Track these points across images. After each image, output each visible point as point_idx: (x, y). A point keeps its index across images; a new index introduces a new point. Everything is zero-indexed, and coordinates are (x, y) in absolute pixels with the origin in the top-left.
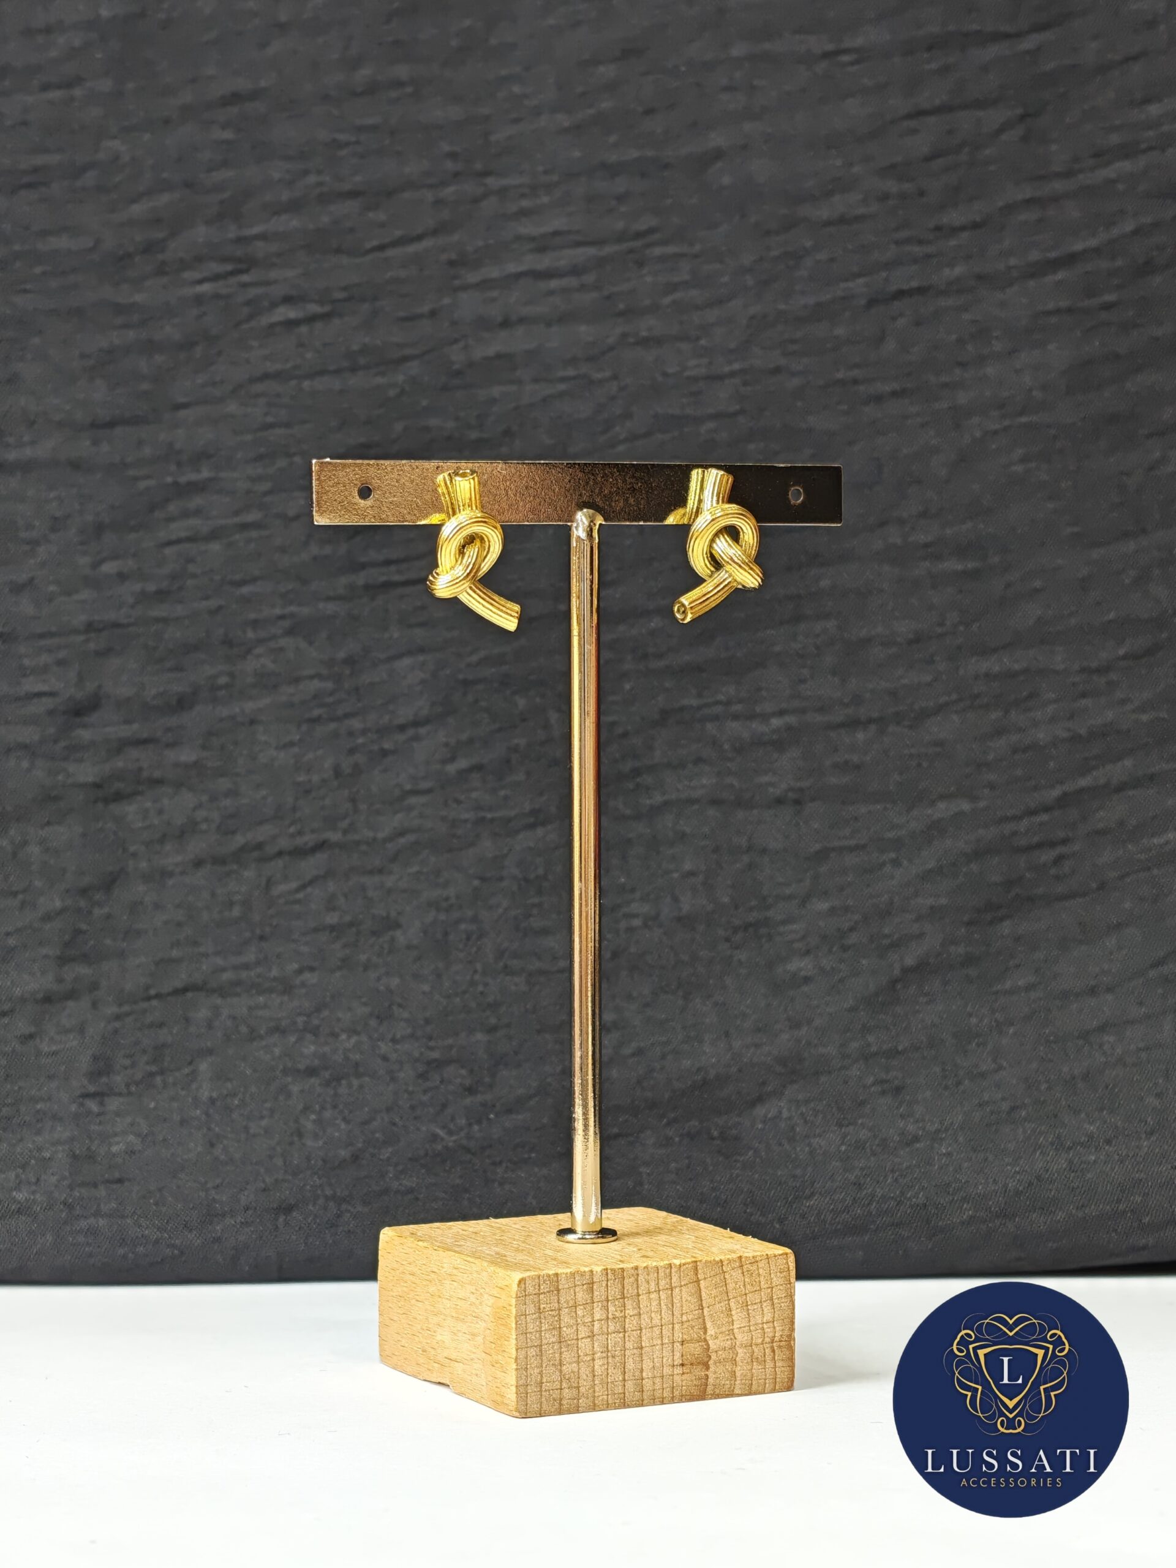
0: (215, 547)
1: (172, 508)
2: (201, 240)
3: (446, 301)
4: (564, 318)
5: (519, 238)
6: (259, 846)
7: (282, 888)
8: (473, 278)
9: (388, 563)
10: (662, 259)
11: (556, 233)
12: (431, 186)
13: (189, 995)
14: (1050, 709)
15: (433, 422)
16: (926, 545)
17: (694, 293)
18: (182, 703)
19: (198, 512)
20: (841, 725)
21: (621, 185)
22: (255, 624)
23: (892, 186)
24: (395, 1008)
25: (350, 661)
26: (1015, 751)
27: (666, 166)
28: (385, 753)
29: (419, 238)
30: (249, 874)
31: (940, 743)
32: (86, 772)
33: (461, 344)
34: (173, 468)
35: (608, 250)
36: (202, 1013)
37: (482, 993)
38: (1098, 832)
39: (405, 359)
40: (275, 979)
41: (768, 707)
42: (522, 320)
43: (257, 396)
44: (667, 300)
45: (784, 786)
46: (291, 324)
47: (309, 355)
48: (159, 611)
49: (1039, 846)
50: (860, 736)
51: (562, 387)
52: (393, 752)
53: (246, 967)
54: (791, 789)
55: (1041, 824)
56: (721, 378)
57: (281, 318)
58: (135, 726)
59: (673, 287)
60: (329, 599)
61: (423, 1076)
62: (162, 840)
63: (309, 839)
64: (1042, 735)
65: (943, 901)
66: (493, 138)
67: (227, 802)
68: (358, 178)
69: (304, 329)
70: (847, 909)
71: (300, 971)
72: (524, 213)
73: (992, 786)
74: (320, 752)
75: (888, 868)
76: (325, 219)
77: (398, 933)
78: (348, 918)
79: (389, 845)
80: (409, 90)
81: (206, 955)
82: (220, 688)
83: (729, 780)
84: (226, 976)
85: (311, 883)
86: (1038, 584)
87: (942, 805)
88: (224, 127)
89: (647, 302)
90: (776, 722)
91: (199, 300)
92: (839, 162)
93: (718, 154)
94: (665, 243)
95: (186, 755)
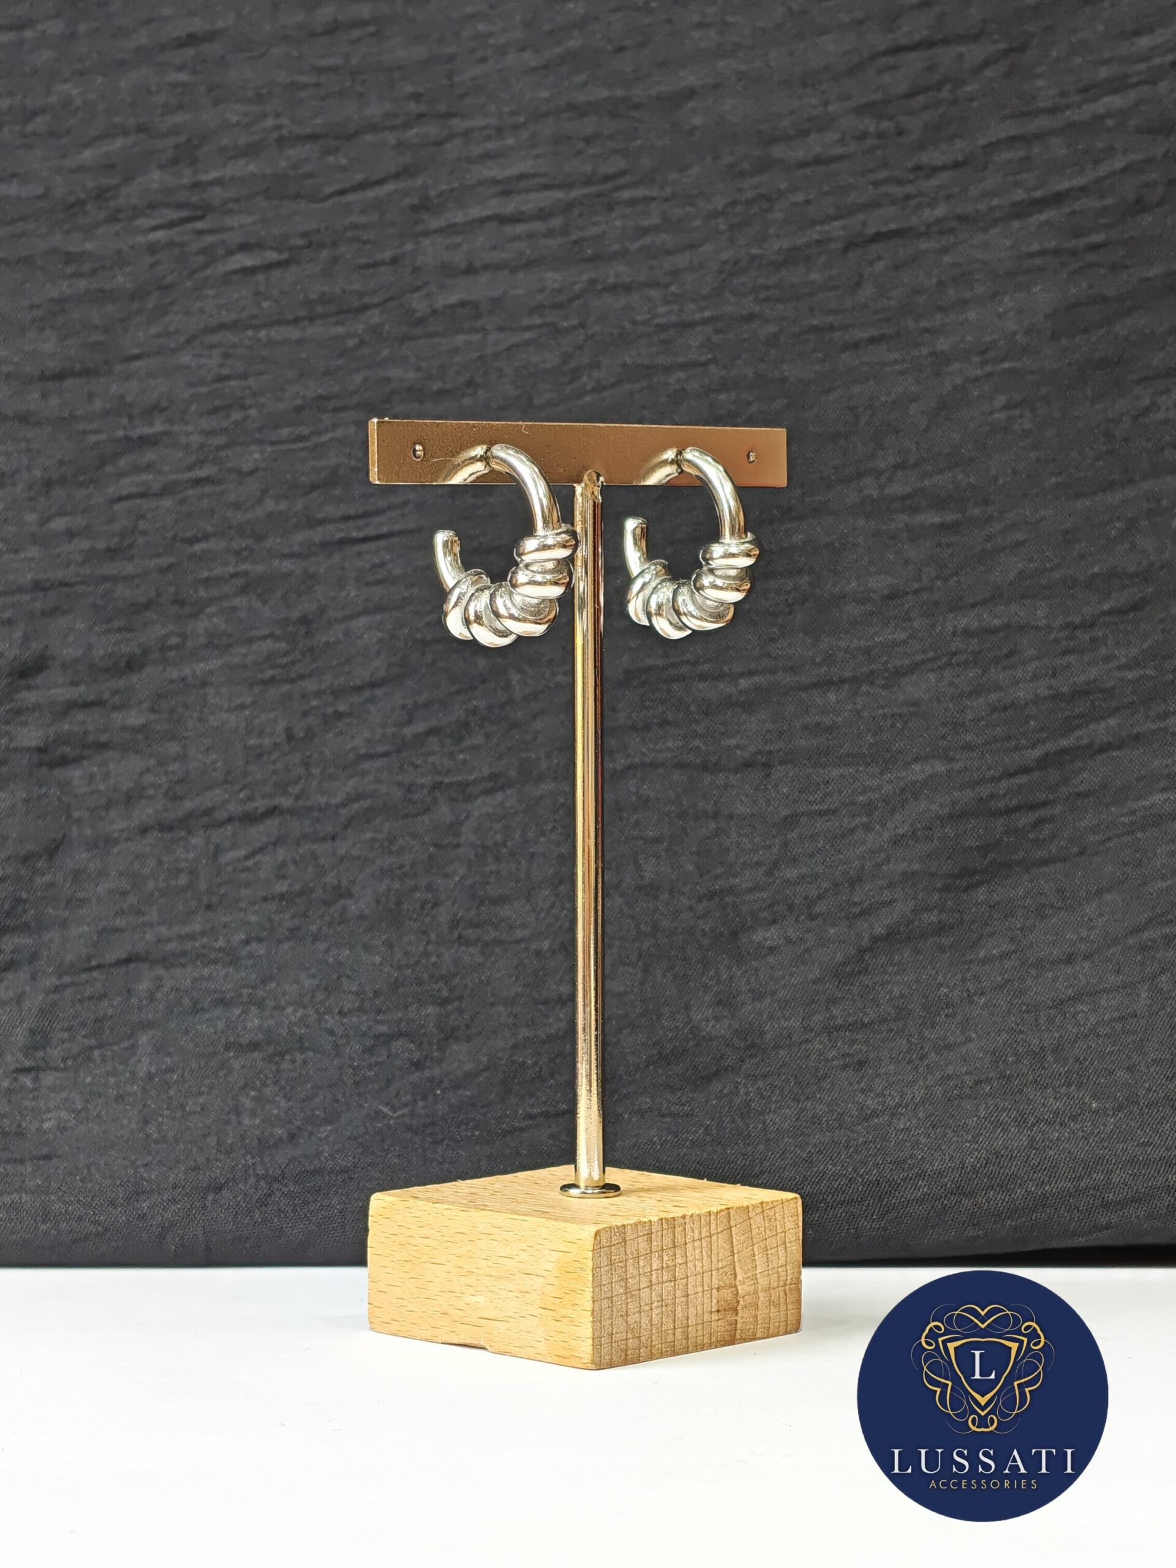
0: (167, 503)
1: (122, 463)
2: (155, 186)
3: (409, 247)
4: (530, 264)
5: (482, 183)
6: (208, 812)
7: (230, 856)
8: (435, 223)
9: (346, 518)
10: (632, 202)
11: (522, 177)
12: (393, 128)
13: (132, 966)
14: (1032, 667)
15: (395, 373)
16: (904, 498)
17: (664, 237)
18: (133, 664)
19: (149, 468)
20: (814, 686)
21: (589, 125)
22: (207, 582)
23: (870, 125)
24: (343, 979)
25: (304, 620)
26: (994, 710)
27: (637, 106)
28: (339, 716)
29: (379, 182)
30: (196, 841)
31: (915, 703)
32: (31, 736)
33: (423, 292)
34: (124, 421)
35: (575, 193)
36: (144, 986)
37: (435, 963)
38: (1080, 795)
39: (366, 307)
40: (221, 949)
41: (737, 668)
42: (486, 267)
43: (211, 347)
44: (636, 246)
45: (752, 748)
46: (248, 272)
47: (266, 304)
48: (110, 569)
49: (1017, 809)
50: (832, 696)
51: (527, 335)
52: (349, 715)
53: (191, 937)
54: (760, 752)
55: (1020, 786)
56: (691, 325)
57: (237, 266)
58: (82, 688)
59: (644, 231)
60: (284, 556)
61: (370, 1050)
62: (108, 807)
63: (260, 805)
64: (1021, 693)
65: (916, 867)
66: (457, 79)
67: (177, 766)
68: (318, 121)
69: (260, 277)
70: (816, 877)
71: (247, 942)
72: (487, 156)
73: (968, 747)
74: (272, 716)
75: (860, 834)
76: (283, 164)
77: (350, 902)
78: (298, 887)
79: (343, 812)
80: (372, 29)
81: (151, 925)
82: (170, 648)
83: (697, 743)
84: (171, 946)
85: (261, 850)
86: (1019, 536)
87: (917, 767)
88: (181, 68)
89: (616, 247)
90: (744, 683)
91: (153, 248)
92: (814, 101)
93: (691, 93)
94: (633, 185)
95: (135, 718)
